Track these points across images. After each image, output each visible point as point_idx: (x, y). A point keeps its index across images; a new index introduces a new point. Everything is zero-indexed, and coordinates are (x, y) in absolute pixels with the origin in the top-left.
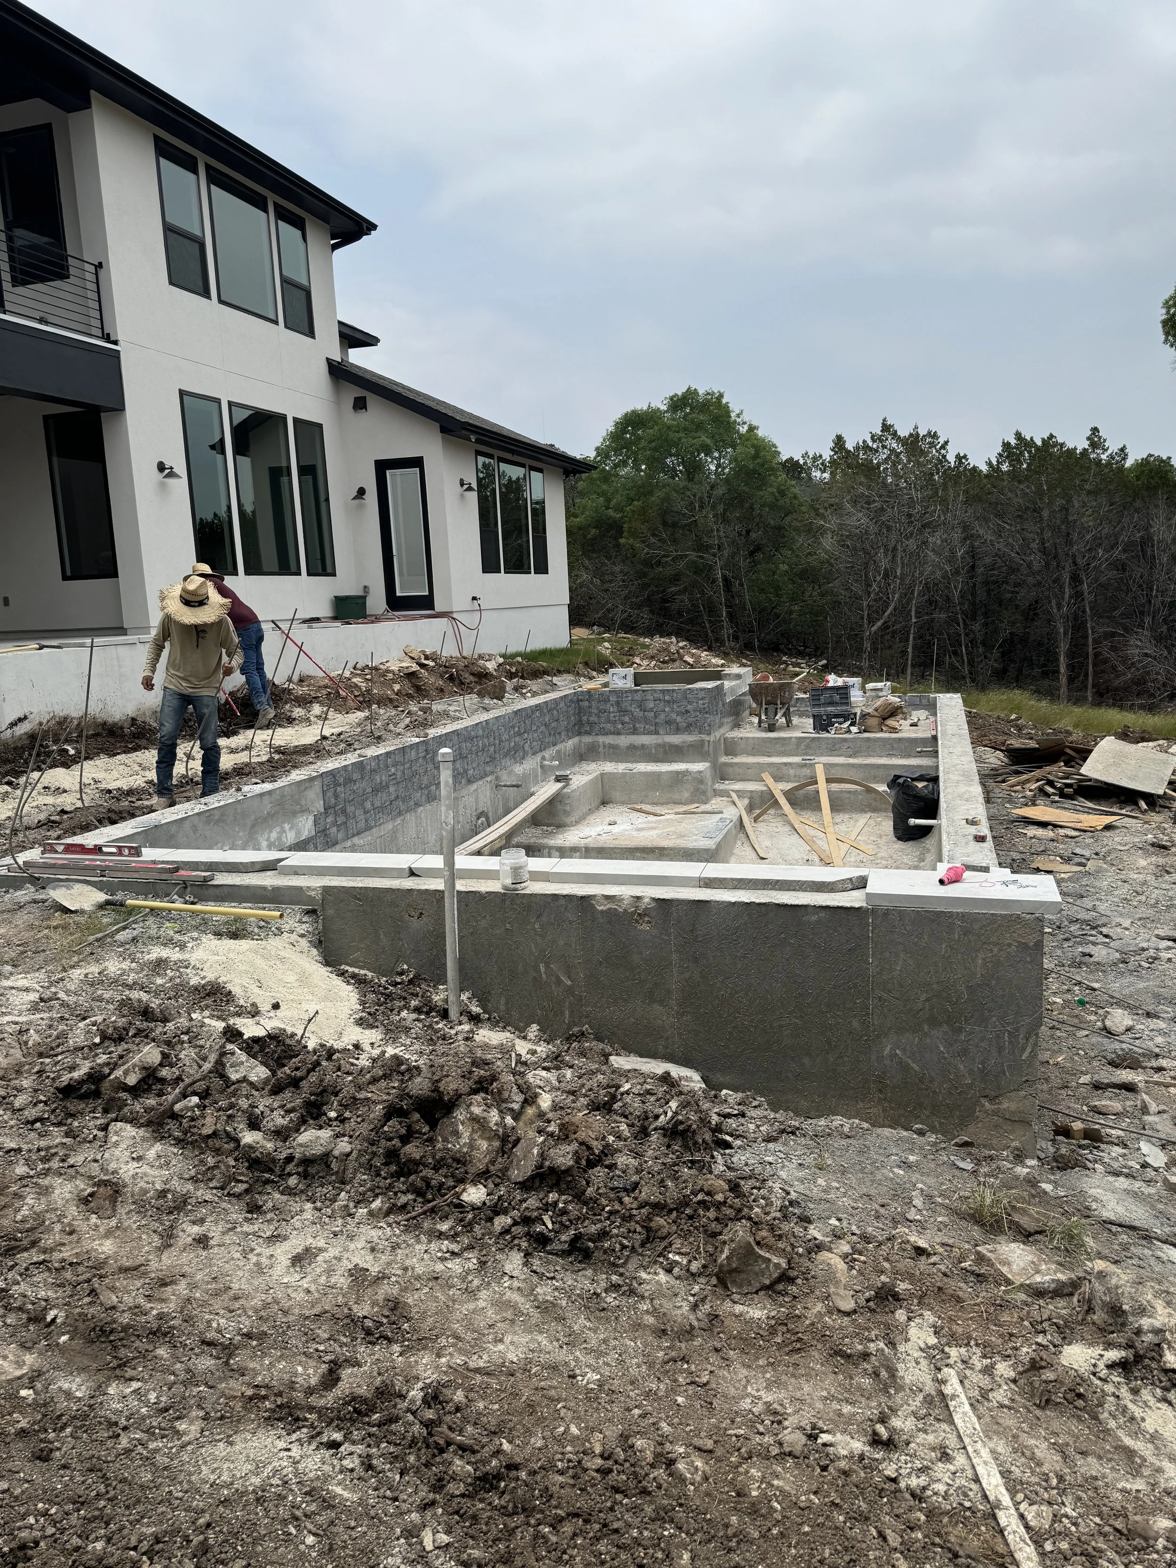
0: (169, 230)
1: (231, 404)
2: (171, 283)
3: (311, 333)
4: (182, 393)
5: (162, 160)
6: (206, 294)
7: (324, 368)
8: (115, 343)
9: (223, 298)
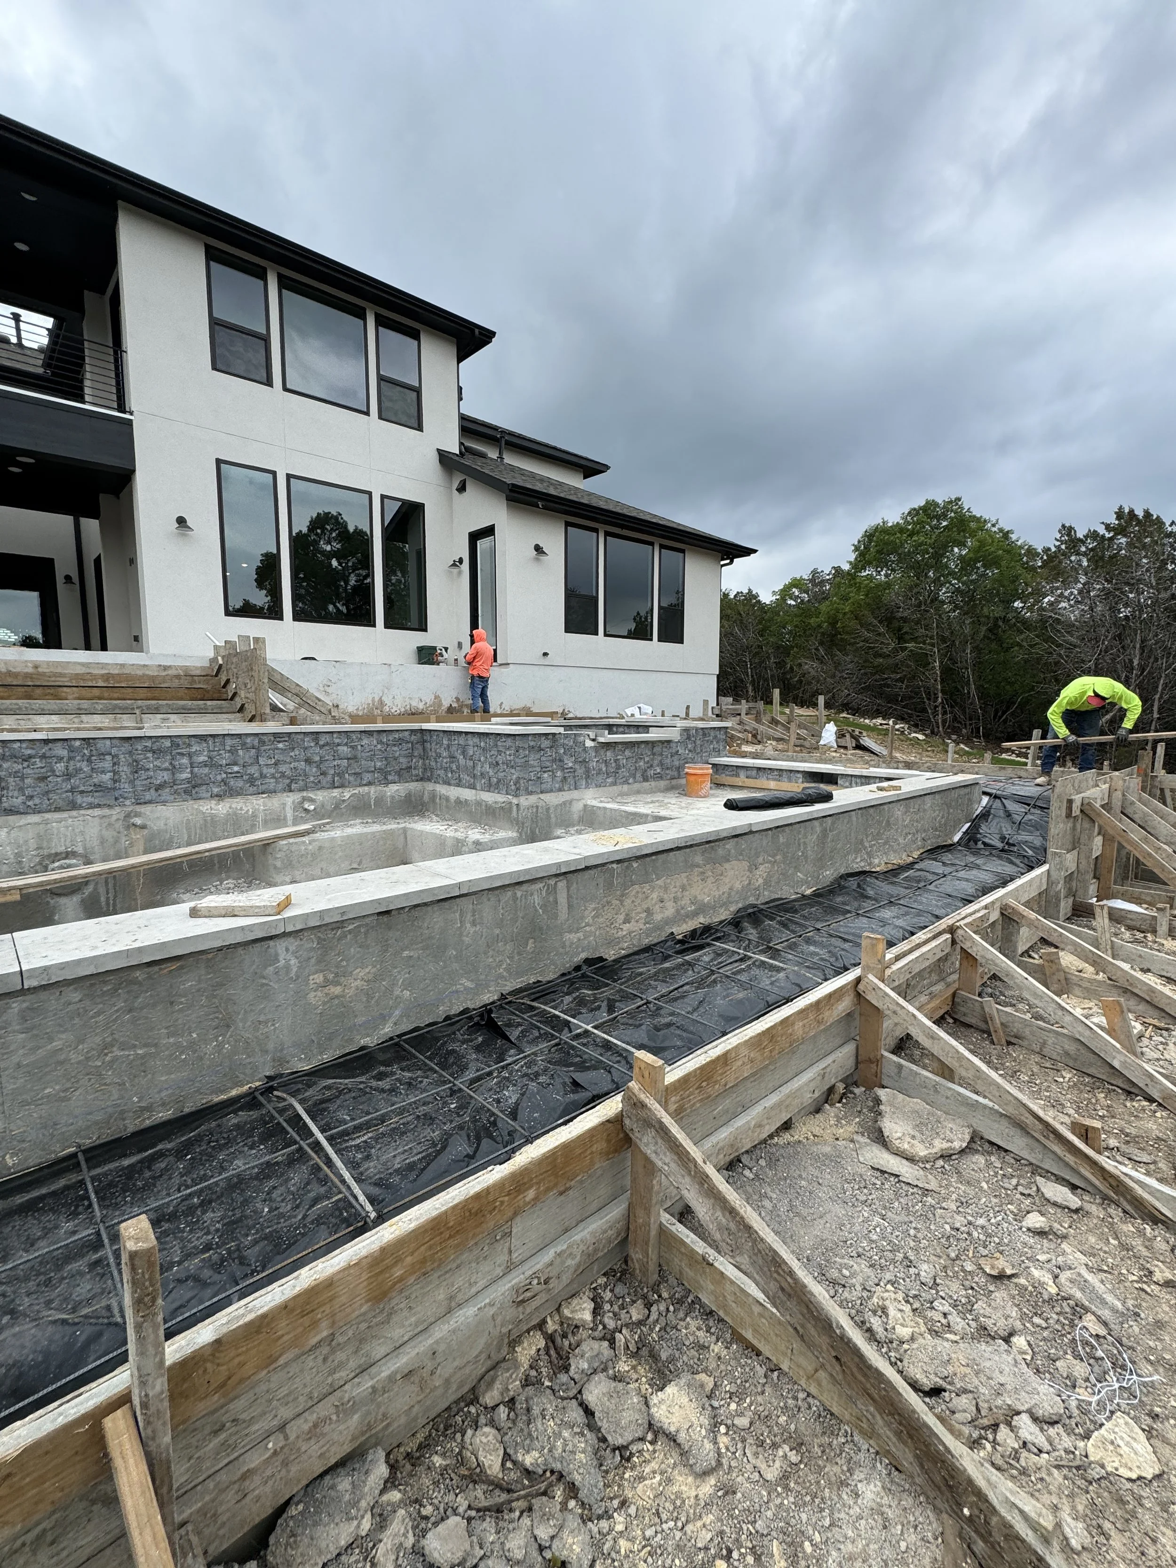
0: (215, 323)
1: (289, 477)
2: (215, 368)
3: (420, 428)
4: (219, 462)
5: (212, 263)
6: (269, 383)
7: (435, 457)
8: (131, 413)
9: (289, 386)
